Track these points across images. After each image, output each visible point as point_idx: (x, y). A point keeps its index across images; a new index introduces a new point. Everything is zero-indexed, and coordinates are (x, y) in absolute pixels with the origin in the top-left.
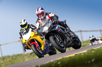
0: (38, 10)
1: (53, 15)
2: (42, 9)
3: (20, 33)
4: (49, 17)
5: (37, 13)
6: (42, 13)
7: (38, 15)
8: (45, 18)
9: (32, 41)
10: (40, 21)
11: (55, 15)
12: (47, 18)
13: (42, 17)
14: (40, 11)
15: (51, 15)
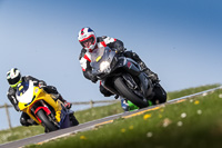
0: (82, 33)
1: (112, 40)
2: (90, 30)
4: (104, 44)
5: (81, 38)
6: (91, 39)
7: (82, 43)
8: (96, 47)
9: (37, 104)
10: (88, 54)
11: (116, 41)
12: (100, 45)
14: (87, 34)
15: (107, 41)
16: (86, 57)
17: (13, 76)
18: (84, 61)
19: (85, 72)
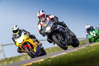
0: (39, 13)
1: (53, 17)
2: (43, 12)
3: (13, 38)
4: (49, 18)
5: (38, 15)
6: (43, 15)
7: (39, 17)
8: (46, 19)
9: (25, 44)
10: (41, 23)
11: (55, 17)
12: (48, 19)
13: (43, 19)
14: (41, 13)
15: (51, 17)
16: (41, 24)
17: (15, 29)
18: (40, 26)
19: (40, 31)
